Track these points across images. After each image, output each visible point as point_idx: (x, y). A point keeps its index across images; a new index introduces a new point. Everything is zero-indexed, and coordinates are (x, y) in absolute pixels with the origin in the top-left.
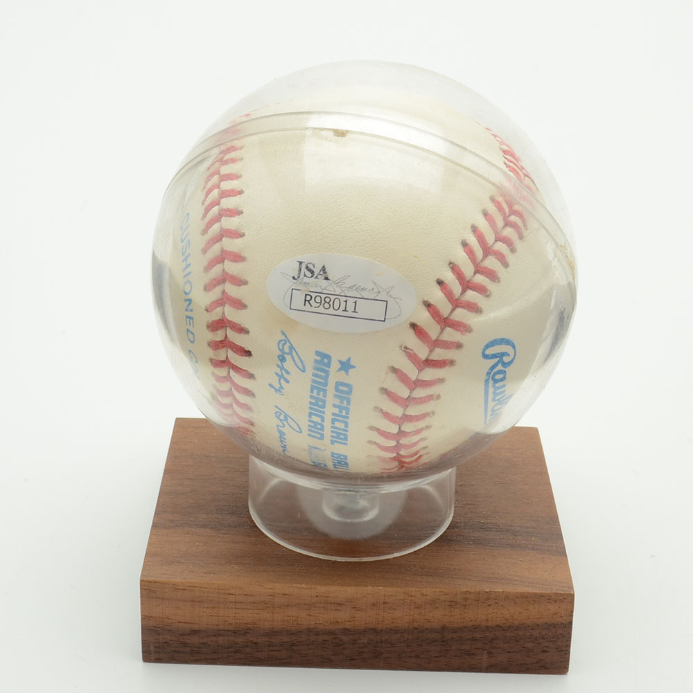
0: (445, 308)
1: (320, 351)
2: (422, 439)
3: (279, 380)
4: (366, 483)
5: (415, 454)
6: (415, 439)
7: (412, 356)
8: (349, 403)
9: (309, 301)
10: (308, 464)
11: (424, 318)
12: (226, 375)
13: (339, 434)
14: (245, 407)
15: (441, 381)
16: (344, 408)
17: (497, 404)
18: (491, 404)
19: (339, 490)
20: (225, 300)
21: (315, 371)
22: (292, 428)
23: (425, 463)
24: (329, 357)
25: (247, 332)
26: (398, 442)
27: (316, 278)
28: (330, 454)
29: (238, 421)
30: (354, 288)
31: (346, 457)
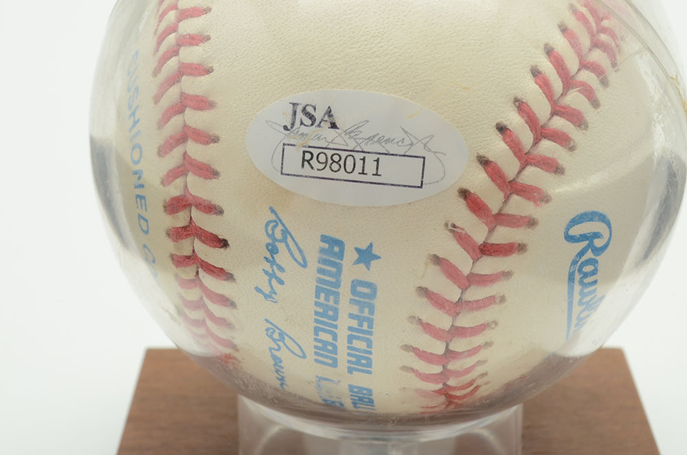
0: (509, 165)
1: (327, 234)
2: (479, 363)
3: (270, 281)
4: (400, 428)
5: (470, 384)
6: (468, 362)
7: (462, 238)
8: (372, 312)
9: (308, 161)
10: (315, 403)
11: (479, 181)
12: (194, 278)
13: (359, 358)
14: (222, 322)
15: (507, 275)
16: (365, 319)
17: (584, 310)
18: (577, 309)
19: (362, 439)
20: (188, 166)
21: (320, 266)
22: (292, 352)
23: (482, 397)
24: (340, 243)
25: (220, 212)
26: (444, 367)
27: (319, 125)
28: (347, 387)
29: (214, 343)
30: (375, 139)
31: (370, 392)
